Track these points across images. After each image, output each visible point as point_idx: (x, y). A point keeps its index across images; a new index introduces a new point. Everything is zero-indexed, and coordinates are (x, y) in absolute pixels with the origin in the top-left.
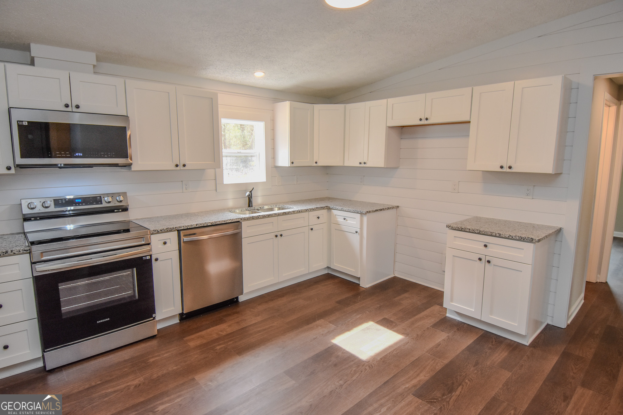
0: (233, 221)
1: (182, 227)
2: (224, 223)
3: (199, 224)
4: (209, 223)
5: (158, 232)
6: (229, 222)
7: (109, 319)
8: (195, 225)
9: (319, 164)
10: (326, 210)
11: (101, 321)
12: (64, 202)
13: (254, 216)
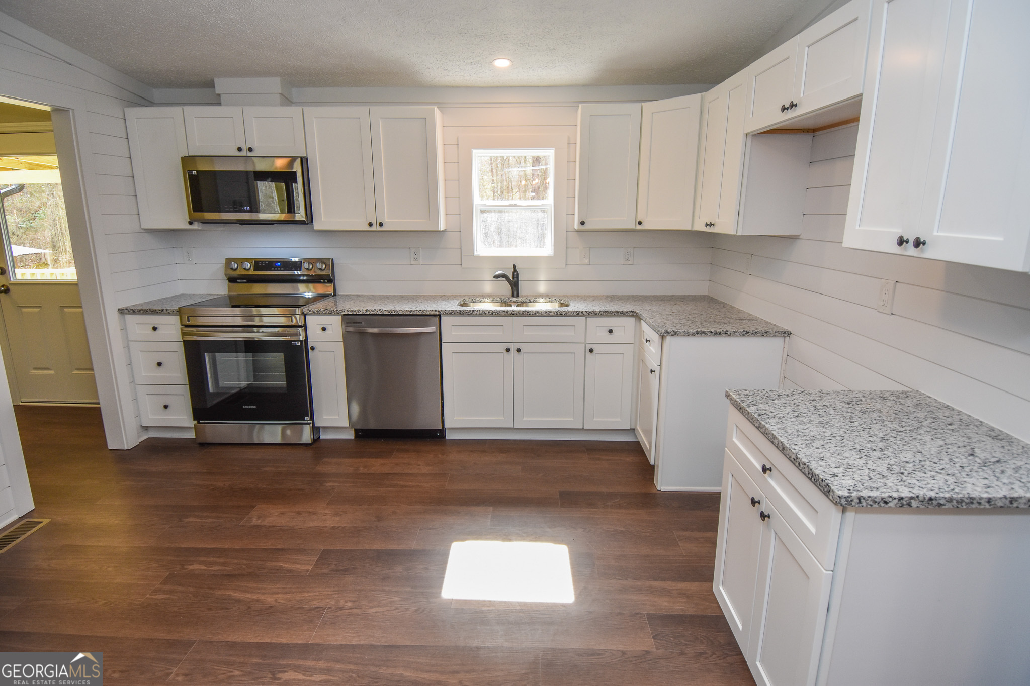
0: (424, 313)
1: (346, 311)
2: (409, 313)
3: (370, 311)
4: (385, 310)
5: (314, 313)
6: (419, 313)
7: (255, 407)
8: (364, 311)
9: (646, 226)
10: (632, 320)
11: (248, 407)
12: (263, 265)
13: (463, 311)
